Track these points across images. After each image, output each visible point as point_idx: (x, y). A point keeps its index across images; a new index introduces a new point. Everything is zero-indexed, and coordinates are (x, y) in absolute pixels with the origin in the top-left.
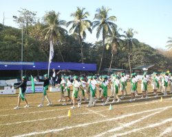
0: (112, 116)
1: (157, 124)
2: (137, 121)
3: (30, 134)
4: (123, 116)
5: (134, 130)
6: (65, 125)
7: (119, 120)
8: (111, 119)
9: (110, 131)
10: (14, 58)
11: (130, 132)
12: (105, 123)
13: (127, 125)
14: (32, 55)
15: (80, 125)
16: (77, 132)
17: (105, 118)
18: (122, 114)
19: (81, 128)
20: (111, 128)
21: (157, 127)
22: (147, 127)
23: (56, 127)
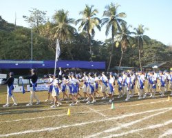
0: (113, 116)
1: (158, 125)
2: (137, 121)
3: (25, 132)
4: (124, 116)
5: (132, 132)
6: (62, 124)
7: (118, 120)
8: (110, 119)
9: (106, 131)
10: (25, 57)
11: (127, 133)
12: (103, 123)
13: (125, 125)
14: (41, 54)
15: (77, 125)
16: (72, 131)
17: (104, 118)
18: (123, 113)
19: (78, 128)
20: (109, 128)
21: (157, 129)
22: (146, 128)
23: (53, 126)
